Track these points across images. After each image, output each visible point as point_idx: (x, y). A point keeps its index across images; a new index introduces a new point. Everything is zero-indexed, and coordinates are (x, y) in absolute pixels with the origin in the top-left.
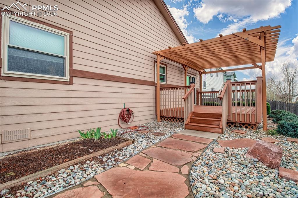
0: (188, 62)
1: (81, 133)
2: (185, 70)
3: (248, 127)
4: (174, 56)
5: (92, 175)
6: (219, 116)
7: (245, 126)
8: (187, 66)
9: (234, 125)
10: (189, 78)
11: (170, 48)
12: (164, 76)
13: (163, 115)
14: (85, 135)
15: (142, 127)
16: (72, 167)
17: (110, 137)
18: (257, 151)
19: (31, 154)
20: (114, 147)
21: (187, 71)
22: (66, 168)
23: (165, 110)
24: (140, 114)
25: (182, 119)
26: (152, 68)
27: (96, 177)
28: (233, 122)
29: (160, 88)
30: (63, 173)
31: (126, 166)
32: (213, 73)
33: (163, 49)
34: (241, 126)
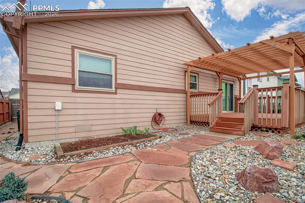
0: (223, 69)
1: (123, 130)
2: (219, 77)
3: (274, 132)
4: (205, 65)
5: (129, 151)
6: (242, 120)
7: (272, 130)
8: (222, 73)
9: (260, 129)
10: (226, 84)
11: (200, 58)
12: (196, 84)
13: (193, 119)
14: (126, 130)
15: (172, 129)
16: (117, 147)
17: (143, 133)
18: (260, 146)
19: (92, 139)
20: (146, 139)
21: (221, 78)
22: (114, 147)
23: (194, 116)
24: (171, 118)
25: (208, 123)
26: (183, 77)
27: (131, 152)
28: (259, 126)
29: (190, 96)
30: (112, 149)
31: (151, 149)
32: (263, 78)
33: (195, 59)
34: (267, 130)
